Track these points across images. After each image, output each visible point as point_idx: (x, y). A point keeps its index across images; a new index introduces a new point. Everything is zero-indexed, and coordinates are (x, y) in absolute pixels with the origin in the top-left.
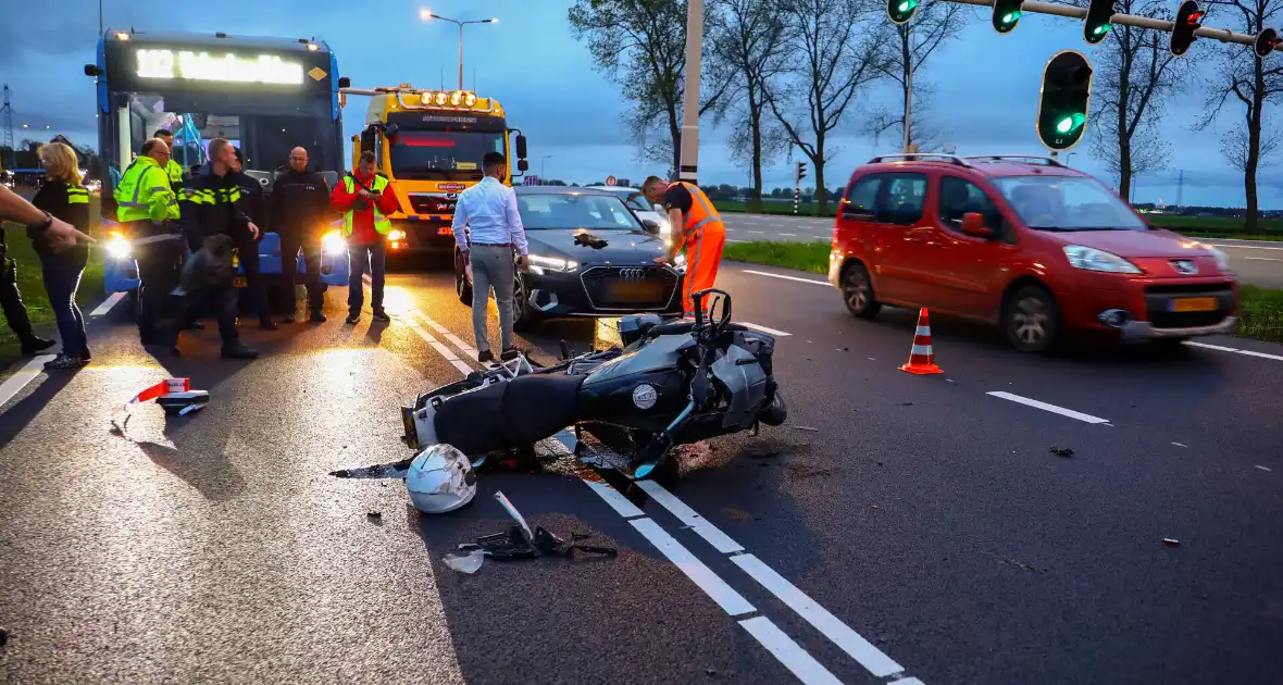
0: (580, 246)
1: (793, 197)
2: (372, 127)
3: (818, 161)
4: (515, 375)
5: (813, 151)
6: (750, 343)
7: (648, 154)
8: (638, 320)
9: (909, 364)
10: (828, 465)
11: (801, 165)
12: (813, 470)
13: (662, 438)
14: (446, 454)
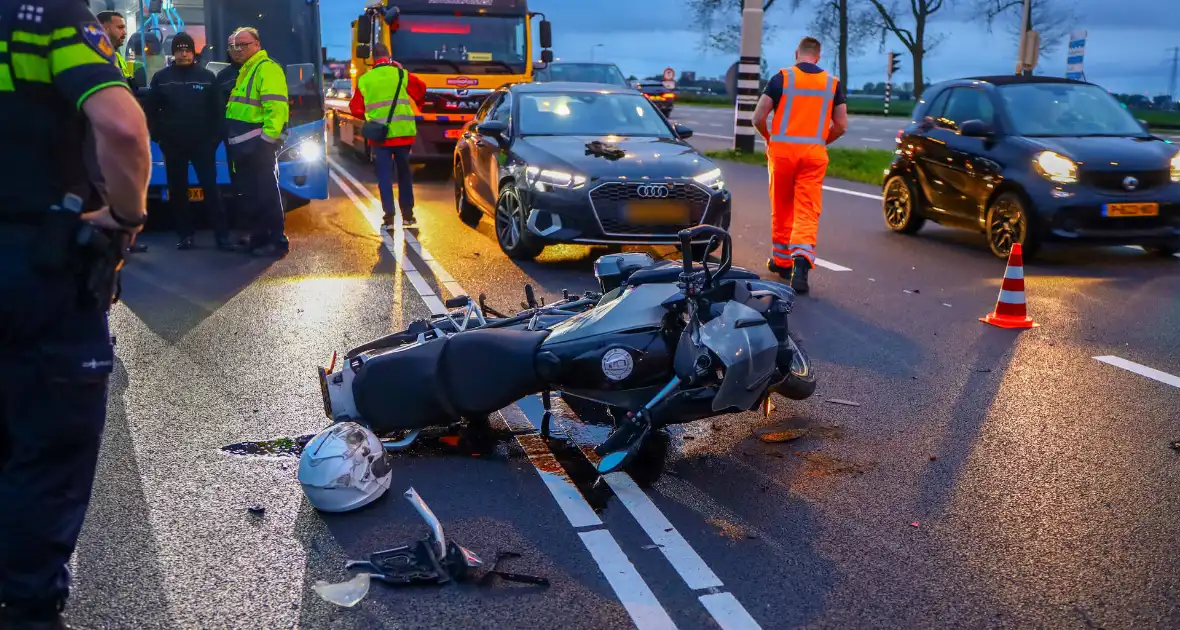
0: (592, 156)
1: (883, 93)
2: (370, 12)
3: (917, 51)
4: (462, 328)
5: (911, 39)
6: (759, 297)
7: (714, 41)
8: (619, 263)
9: (994, 315)
10: (863, 457)
11: (895, 55)
12: (842, 465)
13: (638, 420)
14: (348, 436)
